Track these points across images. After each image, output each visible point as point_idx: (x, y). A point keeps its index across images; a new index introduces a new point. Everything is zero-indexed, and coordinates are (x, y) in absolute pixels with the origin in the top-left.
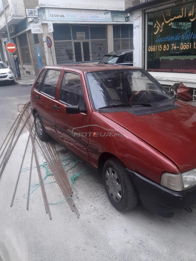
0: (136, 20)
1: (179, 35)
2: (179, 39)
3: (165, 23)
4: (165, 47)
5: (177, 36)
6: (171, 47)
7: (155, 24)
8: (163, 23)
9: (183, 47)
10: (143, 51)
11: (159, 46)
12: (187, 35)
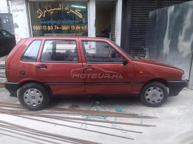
0: (17, 5)
1: (60, 21)
2: (60, 23)
3: (46, 11)
4: (49, 27)
5: (58, 21)
6: (54, 27)
7: (38, 11)
8: (45, 11)
9: (64, 28)
10: (29, 29)
11: (43, 26)
12: (66, 21)
